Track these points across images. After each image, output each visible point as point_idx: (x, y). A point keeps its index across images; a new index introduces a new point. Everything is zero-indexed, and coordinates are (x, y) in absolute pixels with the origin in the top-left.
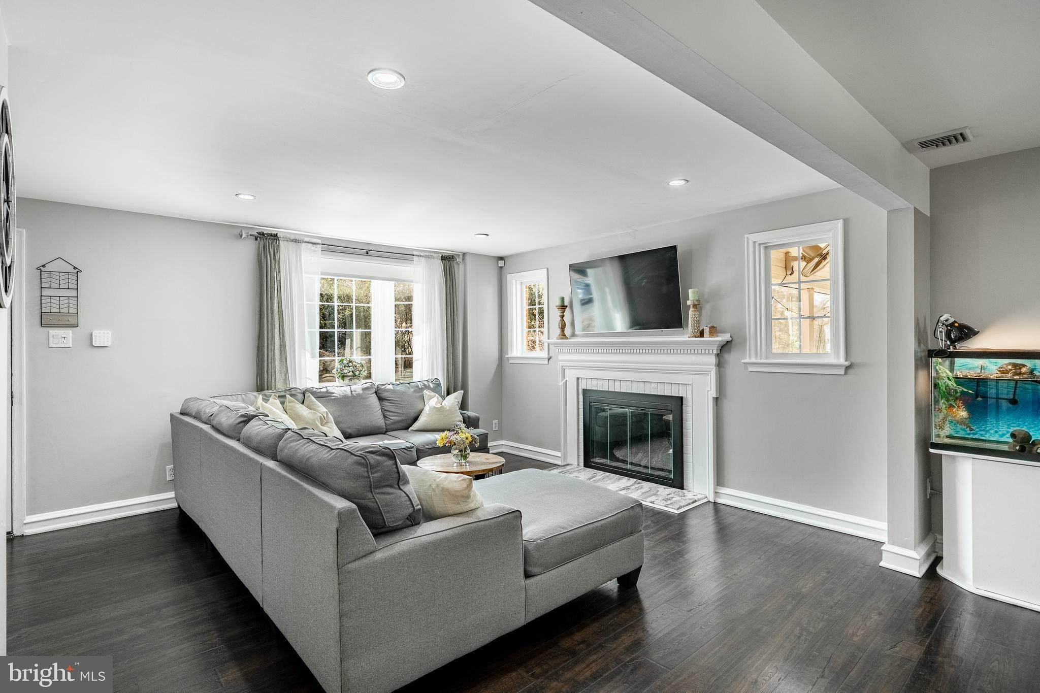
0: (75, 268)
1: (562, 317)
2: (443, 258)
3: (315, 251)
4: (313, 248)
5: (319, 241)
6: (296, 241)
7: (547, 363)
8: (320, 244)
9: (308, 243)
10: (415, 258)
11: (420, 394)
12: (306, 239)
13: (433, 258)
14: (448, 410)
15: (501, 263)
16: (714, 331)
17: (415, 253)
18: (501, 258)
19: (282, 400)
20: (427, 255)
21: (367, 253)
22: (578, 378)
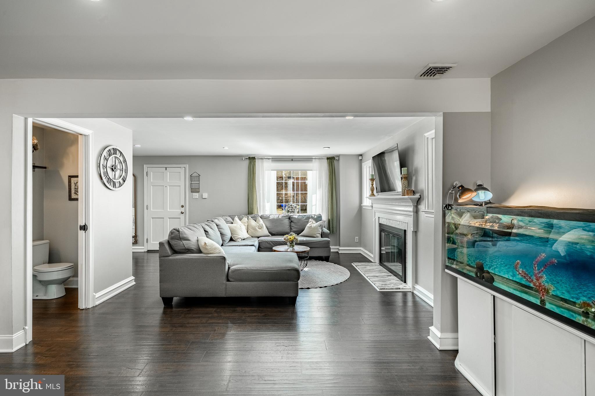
0: (199, 175)
1: (372, 185)
2: (328, 159)
3: (269, 162)
4: (268, 161)
5: (271, 158)
6: (262, 159)
7: (371, 209)
8: (270, 159)
9: (266, 159)
10: (313, 160)
11: (307, 220)
12: (266, 157)
13: (322, 159)
14: (313, 228)
15: (360, 158)
16: (414, 193)
17: (313, 158)
18: (361, 155)
19: (248, 218)
20: (320, 158)
21: (292, 160)
22: (379, 217)
